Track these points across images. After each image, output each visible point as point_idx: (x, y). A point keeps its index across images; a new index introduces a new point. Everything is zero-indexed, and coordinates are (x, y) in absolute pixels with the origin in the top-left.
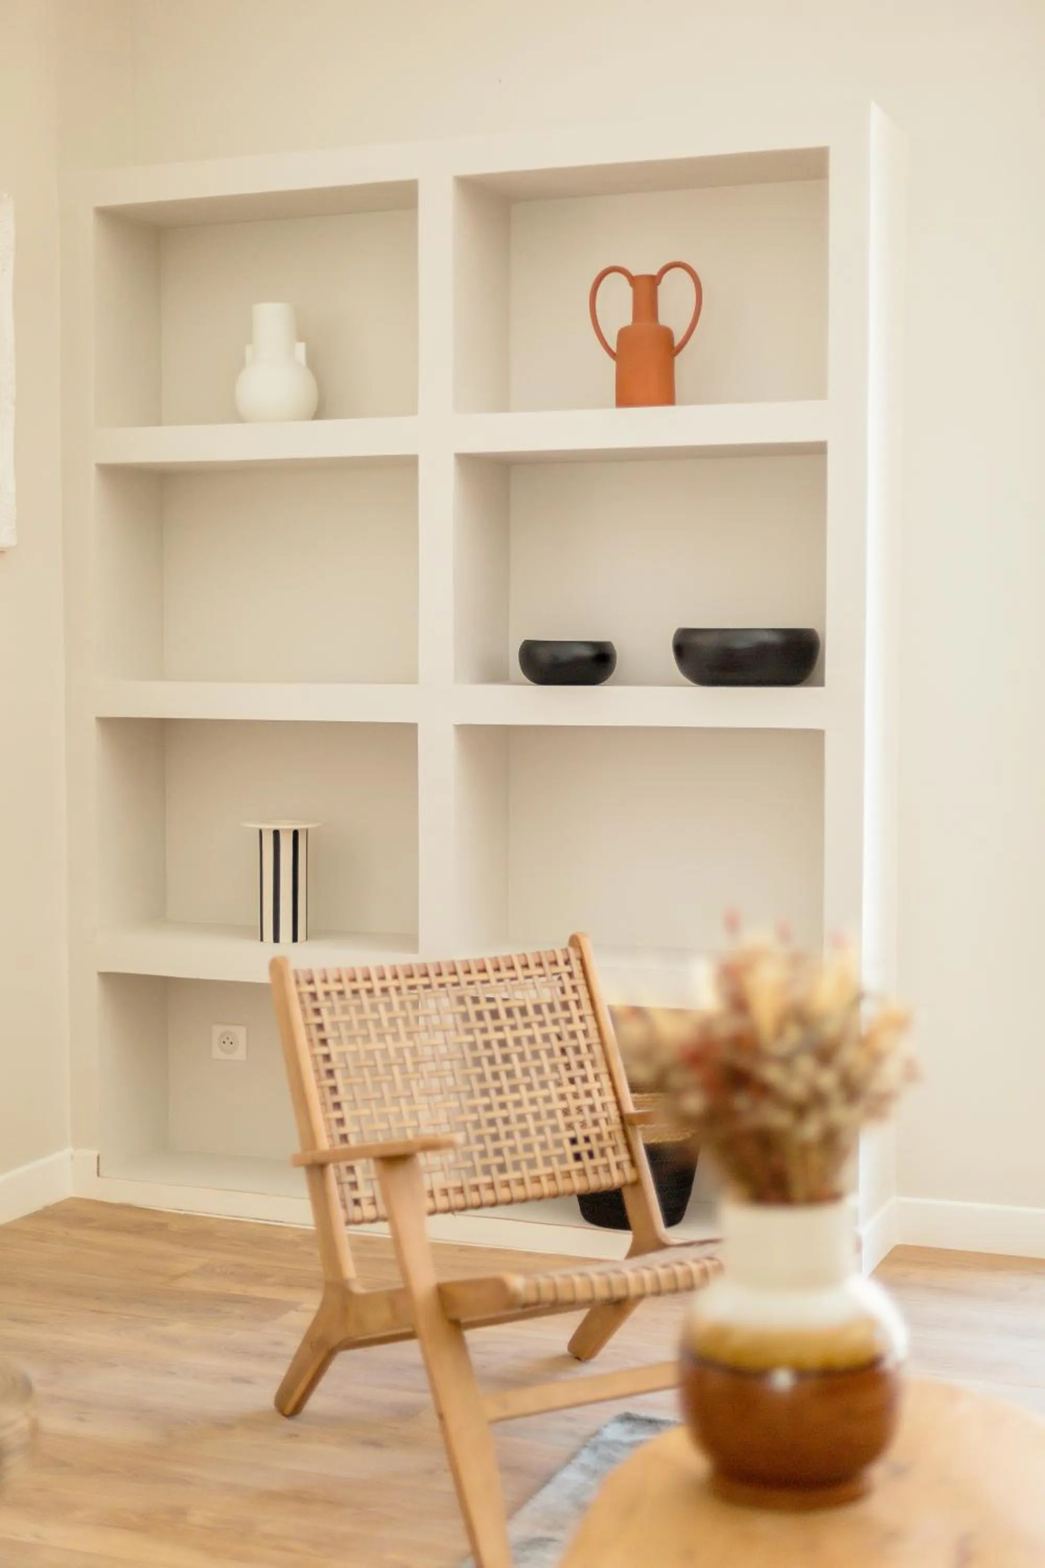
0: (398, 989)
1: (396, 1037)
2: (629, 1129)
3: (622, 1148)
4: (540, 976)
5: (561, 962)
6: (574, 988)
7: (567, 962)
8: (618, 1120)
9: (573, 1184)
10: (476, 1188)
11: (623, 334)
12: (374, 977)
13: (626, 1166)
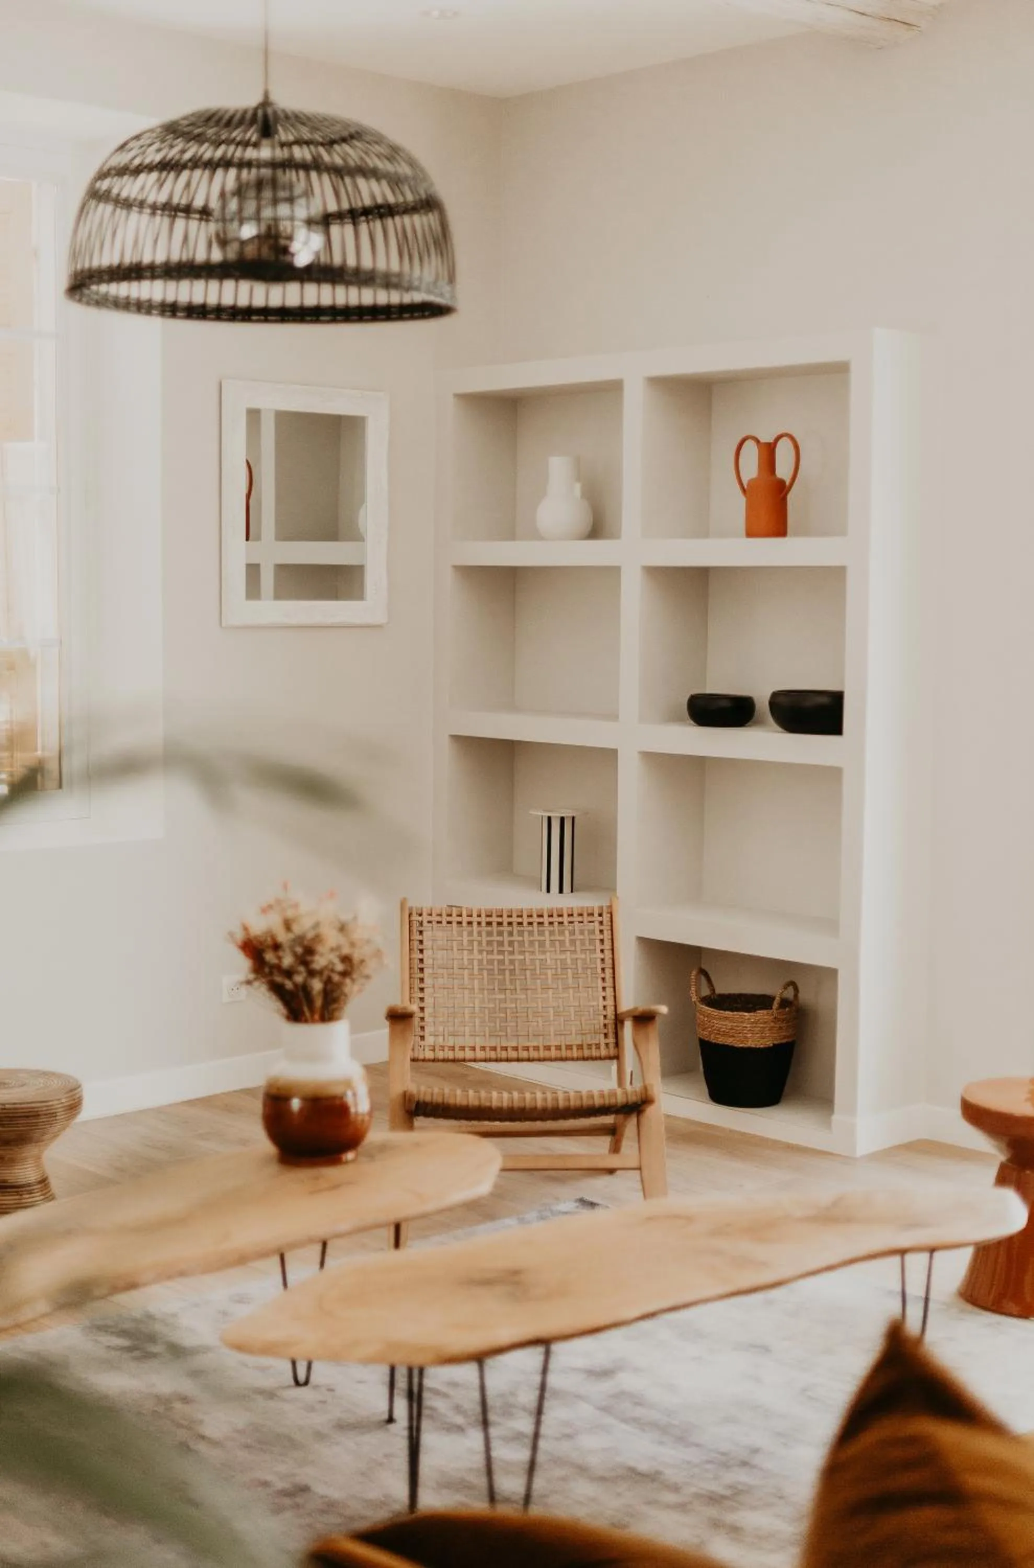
0: (479, 923)
1: (471, 951)
2: (619, 1025)
3: (611, 1035)
4: (579, 922)
5: (596, 915)
6: (601, 931)
7: (600, 915)
8: (613, 1017)
9: (572, 1053)
10: (506, 1049)
11: (750, 482)
12: (475, 915)
13: (612, 1046)
